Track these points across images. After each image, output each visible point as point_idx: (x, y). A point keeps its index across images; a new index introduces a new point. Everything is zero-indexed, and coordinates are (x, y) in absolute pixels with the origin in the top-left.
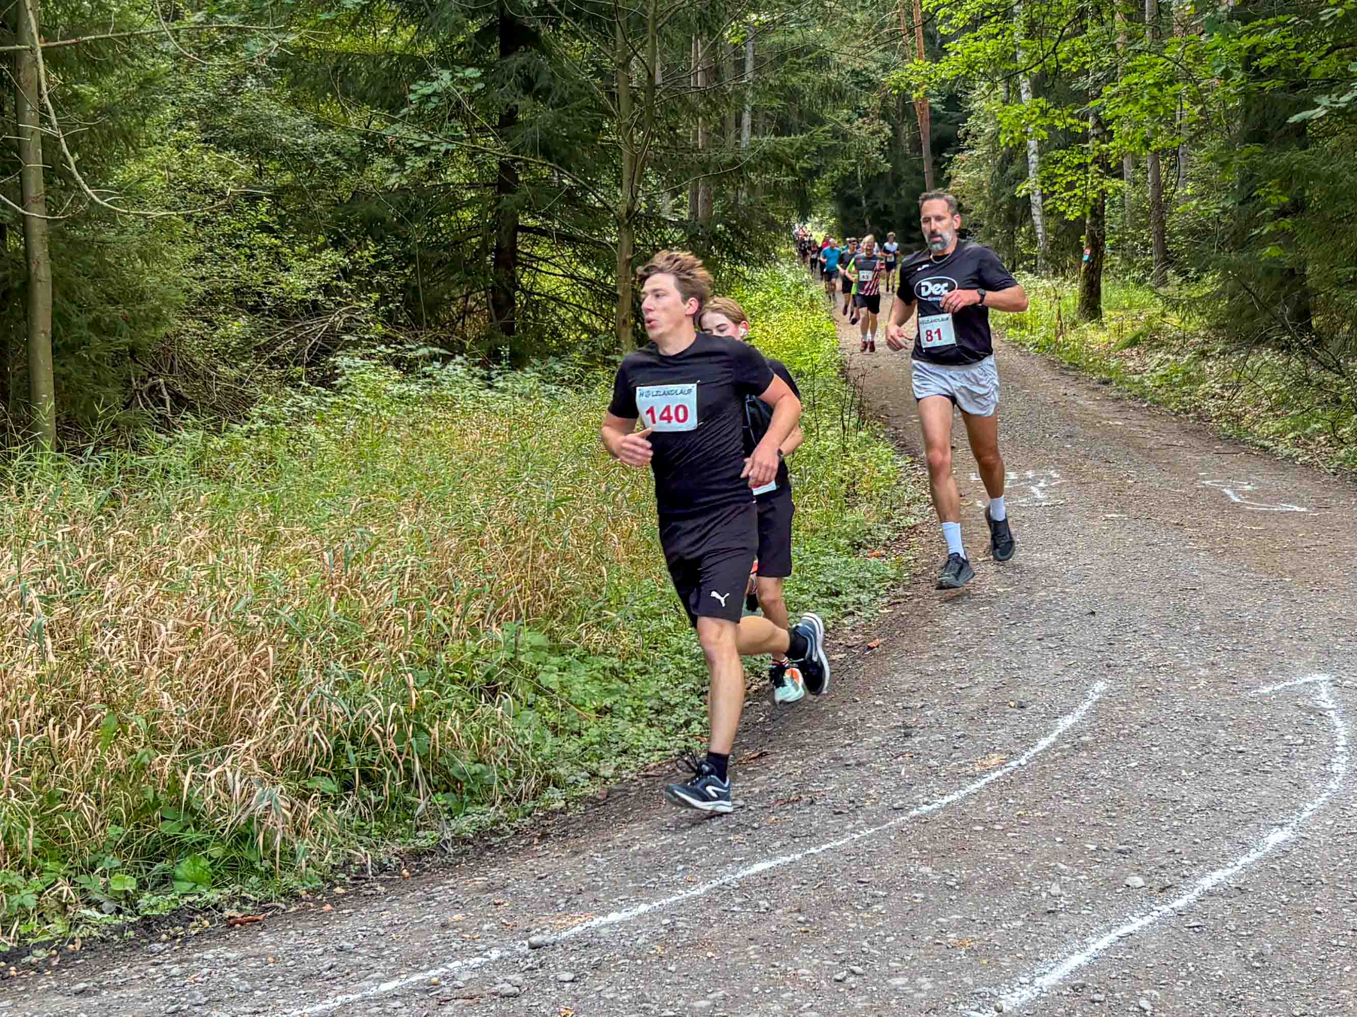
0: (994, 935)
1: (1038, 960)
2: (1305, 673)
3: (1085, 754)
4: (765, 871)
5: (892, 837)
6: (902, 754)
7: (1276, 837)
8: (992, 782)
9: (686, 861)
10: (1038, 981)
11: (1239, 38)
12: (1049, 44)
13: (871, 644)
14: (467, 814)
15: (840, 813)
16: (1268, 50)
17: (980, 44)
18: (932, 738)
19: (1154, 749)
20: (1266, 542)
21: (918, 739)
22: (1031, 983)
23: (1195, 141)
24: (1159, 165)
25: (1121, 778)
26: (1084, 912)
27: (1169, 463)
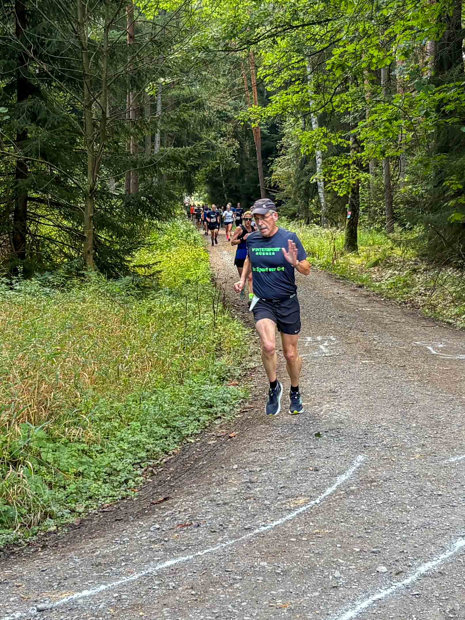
0: (303, 601)
1: (328, 614)
3: (352, 497)
4: (172, 565)
5: (244, 545)
6: (249, 498)
7: (460, 543)
8: (300, 513)
9: (127, 560)
11: (434, 94)
12: (328, 97)
13: (231, 435)
15: (214, 532)
16: (450, 101)
17: (289, 97)
18: (266, 488)
19: (391, 493)
20: (451, 376)
21: (258, 489)
23: (410, 152)
24: (389, 166)
25: (373, 510)
26: (353, 587)
27: (396, 332)
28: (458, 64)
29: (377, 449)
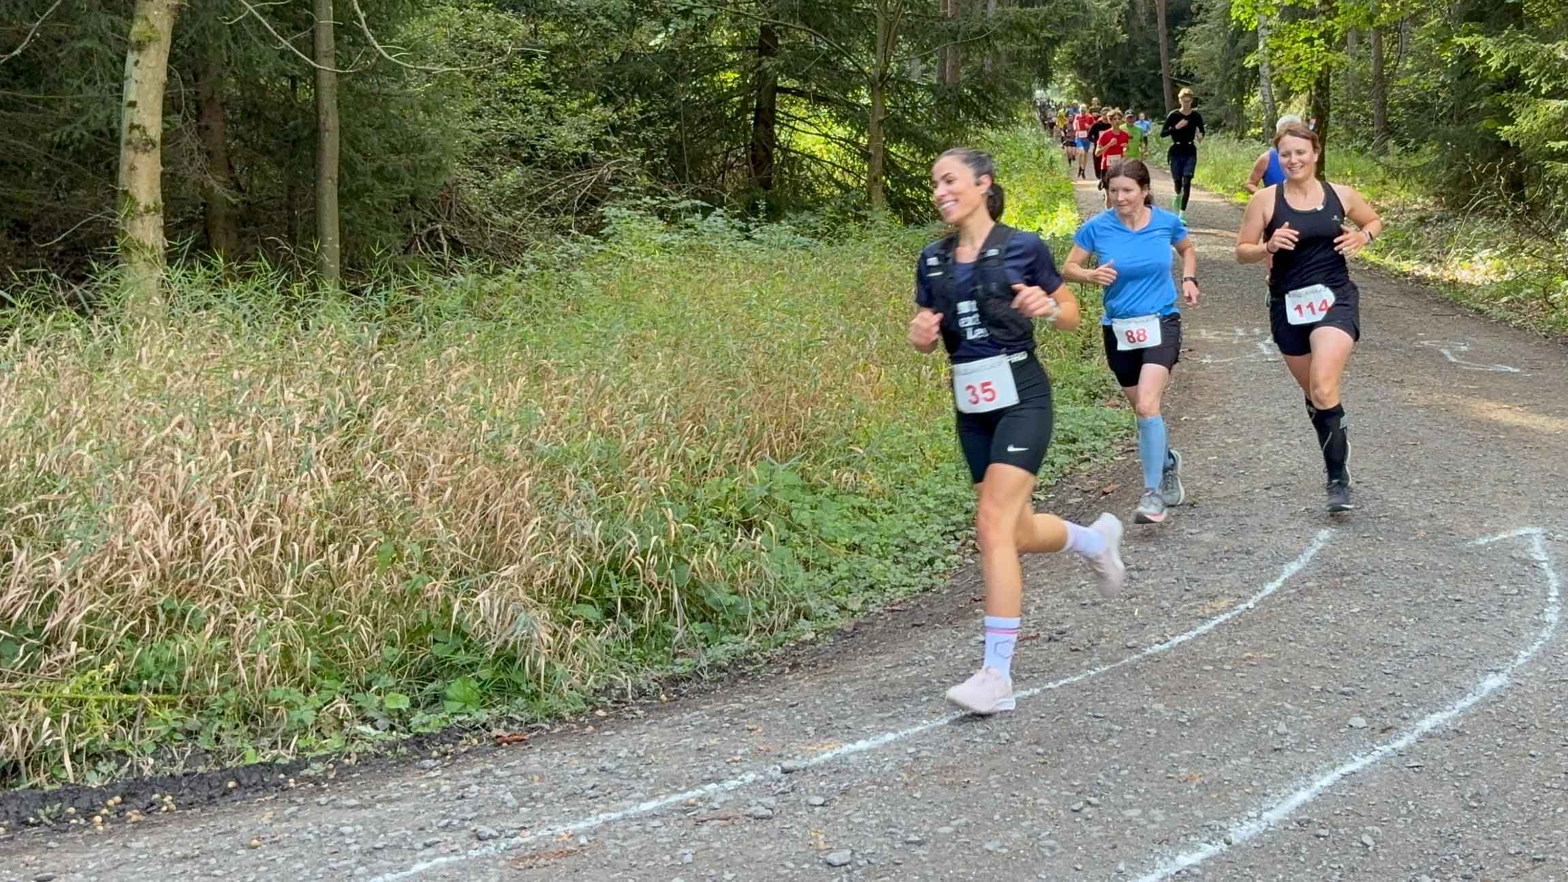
0: (1225, 771)
1: (1265, 795)
2: (1520, 526)
3: (1310, 599)
5: (1126, 675)
6: (1136, 596)
7: (1492, 682)
8: (1221, 624)
9: (930, 693)
10: (1266, 815)
13: (1106, 489)
14: (722, 644)
15: (1077, 650)
19: (1376, 596)
21: (1150, 581)
22: (1259, 817)
24: (1381, 41)
25: (1345, 623)
26: (1309, 750)
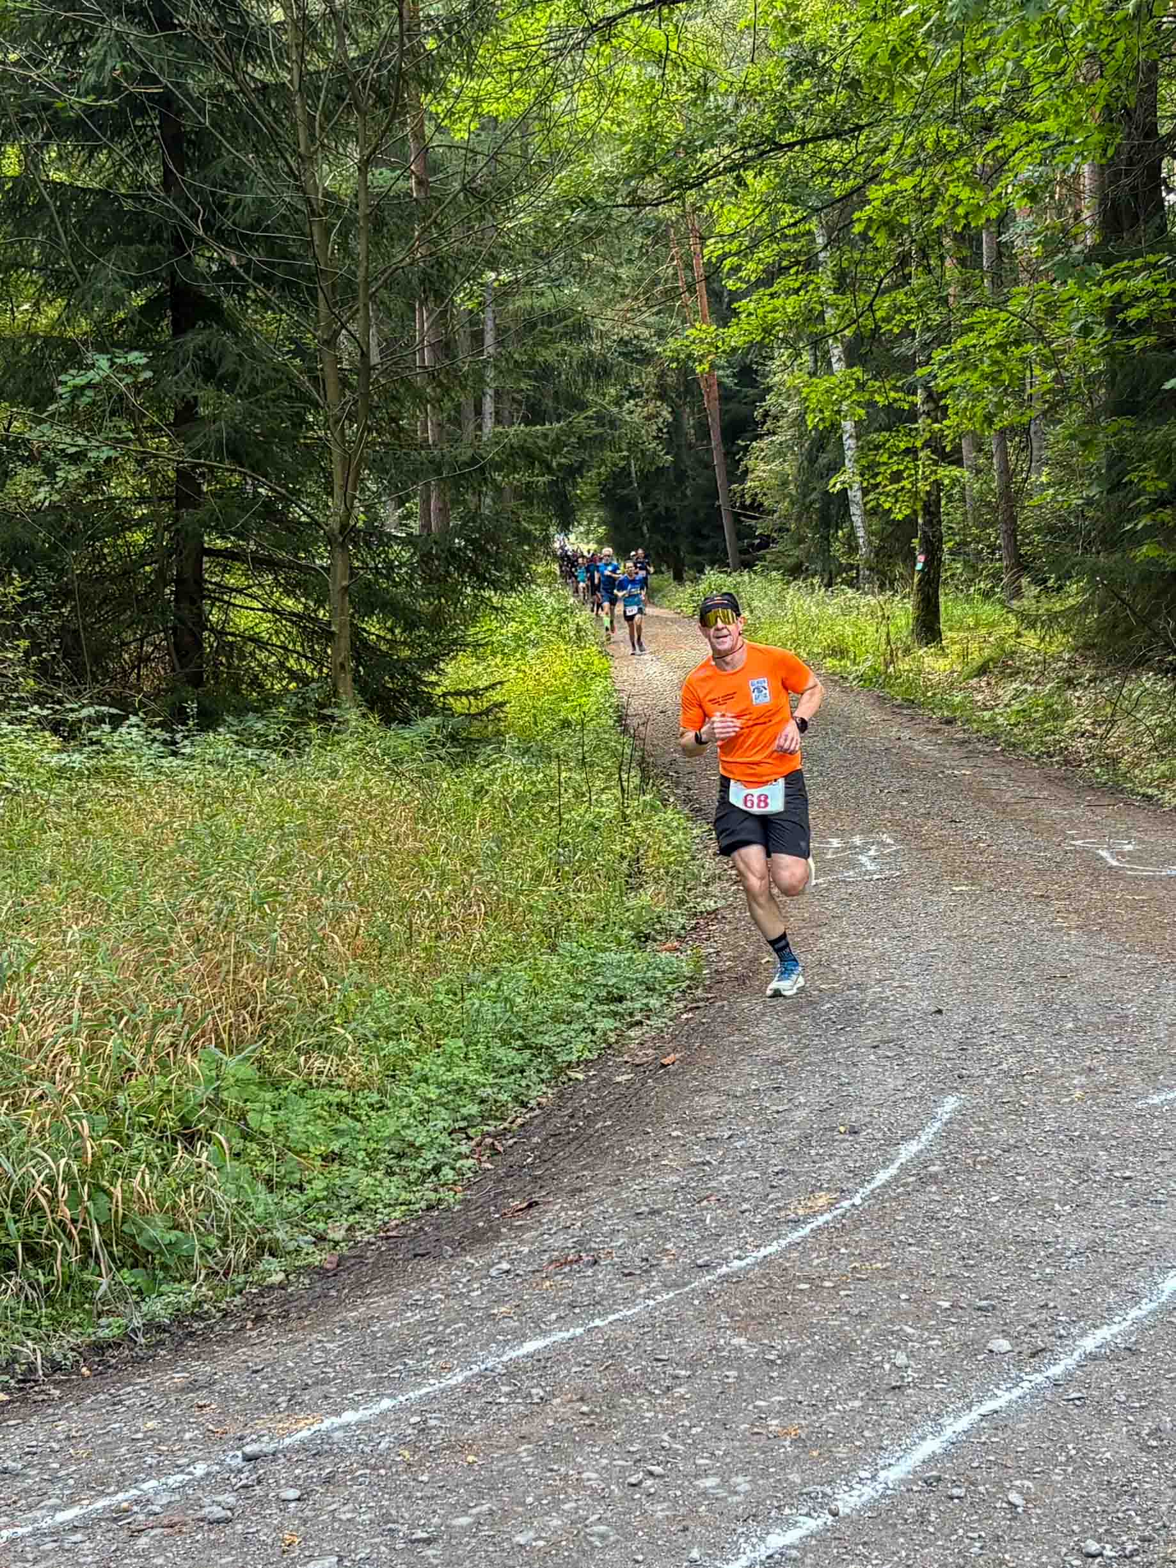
0: (826, 1419)
1: (881, 1448)
3: (934, 1189)
4: (538, 1351)
5: (696, 1302)
6: (707, 1198)
8: (819, 1228)
9: (439, 1343)
10: (882, 1475)
11: (1099, 284)
12: (864, 299)
13: (665, 1061)
14: (160, 1295)
15: (630, 1274)
16: (1137, 299)
17: (778, 302)
18: (743, 1175)
19: (1020, 1178)
20: (1152, 913)
21: (727, 1177)
22: (874, 1478)
23: (1051, 414)
24: (1006, 447)
25: (979, 1216)
26: (937, 1386)
27: (1030, 820)
28: (1151, 216)
29: (988, 1081)
